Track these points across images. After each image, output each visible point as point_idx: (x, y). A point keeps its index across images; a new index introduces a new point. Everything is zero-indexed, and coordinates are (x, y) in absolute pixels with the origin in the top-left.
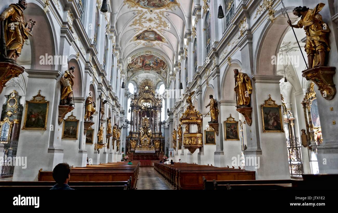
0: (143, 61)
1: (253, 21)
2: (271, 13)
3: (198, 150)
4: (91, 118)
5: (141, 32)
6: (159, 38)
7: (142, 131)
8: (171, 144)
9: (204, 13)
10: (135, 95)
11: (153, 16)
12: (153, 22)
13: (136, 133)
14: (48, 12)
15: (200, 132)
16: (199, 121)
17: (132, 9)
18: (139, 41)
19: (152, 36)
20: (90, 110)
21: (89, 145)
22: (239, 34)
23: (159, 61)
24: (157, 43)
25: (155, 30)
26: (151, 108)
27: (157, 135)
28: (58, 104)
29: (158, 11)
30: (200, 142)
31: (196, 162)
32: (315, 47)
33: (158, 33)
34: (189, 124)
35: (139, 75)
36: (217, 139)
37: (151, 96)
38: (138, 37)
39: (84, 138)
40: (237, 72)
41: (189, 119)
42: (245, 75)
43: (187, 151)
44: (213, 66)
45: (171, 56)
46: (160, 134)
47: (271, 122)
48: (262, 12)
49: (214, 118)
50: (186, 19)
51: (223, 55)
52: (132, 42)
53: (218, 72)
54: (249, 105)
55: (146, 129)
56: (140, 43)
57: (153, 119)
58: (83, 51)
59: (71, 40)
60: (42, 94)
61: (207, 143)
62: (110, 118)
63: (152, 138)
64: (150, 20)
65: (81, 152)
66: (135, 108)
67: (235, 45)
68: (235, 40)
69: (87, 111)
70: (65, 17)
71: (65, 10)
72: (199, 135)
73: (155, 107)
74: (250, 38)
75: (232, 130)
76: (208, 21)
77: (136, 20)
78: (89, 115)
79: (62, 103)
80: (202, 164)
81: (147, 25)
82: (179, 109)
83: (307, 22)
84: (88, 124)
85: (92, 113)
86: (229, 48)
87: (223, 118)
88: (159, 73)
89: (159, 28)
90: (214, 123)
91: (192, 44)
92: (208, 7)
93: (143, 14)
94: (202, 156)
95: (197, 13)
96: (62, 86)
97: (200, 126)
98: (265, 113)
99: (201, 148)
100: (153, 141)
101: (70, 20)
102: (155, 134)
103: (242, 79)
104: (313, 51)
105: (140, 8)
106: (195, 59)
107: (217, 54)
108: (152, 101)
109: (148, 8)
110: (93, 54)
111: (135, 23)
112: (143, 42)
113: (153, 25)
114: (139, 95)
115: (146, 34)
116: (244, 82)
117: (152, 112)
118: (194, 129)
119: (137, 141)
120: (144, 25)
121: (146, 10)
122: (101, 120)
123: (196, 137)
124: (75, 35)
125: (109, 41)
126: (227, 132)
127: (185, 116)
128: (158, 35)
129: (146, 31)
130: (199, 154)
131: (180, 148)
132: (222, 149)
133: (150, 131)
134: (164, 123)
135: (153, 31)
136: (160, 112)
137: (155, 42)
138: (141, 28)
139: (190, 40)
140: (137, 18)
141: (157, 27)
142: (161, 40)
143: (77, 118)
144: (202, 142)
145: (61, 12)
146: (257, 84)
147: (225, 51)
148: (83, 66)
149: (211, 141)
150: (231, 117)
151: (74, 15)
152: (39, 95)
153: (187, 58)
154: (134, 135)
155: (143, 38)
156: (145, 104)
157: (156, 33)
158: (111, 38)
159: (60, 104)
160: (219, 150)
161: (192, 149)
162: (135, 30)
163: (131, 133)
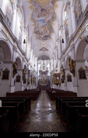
0: (42, 57)
1: (75, 42)
2: (80, 38)
3: (59, 85)
4: (25, 75)
5: (41, 48)
6: (47, 50)
7: (43, 79)
11: (44, 43)
13: (41, 80)
14: (8, 43)
15: (59, 79)
16: (59, 76)
17: (38, 41)
19: (44, 49)
20: (24, 73)
21: (25, 84)
22: (70, 46)
23: (47, 57)
24: (46, 52)
26: (45, 72)
27: (47, 80)
28: (12, 71)
29: (46, 41)
30: (60, 82)
31: (59, 89)
34: (56, 76)
36: (65, 81)
38: (40, 50)
39: (23, 82)
40: (70, 59)
42: (72, 60)
43: (56, 85)
44: (63, 58)
45: (51, 55)
46: (48, 79)
47: (82, 76)
48: (77, 39)
49: (63, 75)
50: (55, 43)
51: (66, 54)
53: (64, 59)
54: (74, 70)
56: (41, 52)
57: (46, 75)
58: (21, 55)
59: (17, 51)
60: (7, 68)
61: (62, 83)
62: (32, 75)
64: (44, 44)
65: (22, 86)
66: (40, 72)
68: (69, 49)
69: (23, 73)
70: (14, 44)
71: (14, 42)
72: (59, 80)
74: (74, 47)
78: (24, 74)
79: (14, 71)
80: (61, 90)
81: (43, 46)
84: (24, 77)
85: (25, 74)
86: (67, 52)
87: (66, 75)
90: (64, 76)
91: (57, 51)
94: (60, 87)
95: (58, 41)
96: (14, 66)
97: (59, 77)
98: (80, 73)
99: (60, 84)
100: (46, 82)
101: (16, 45)
105: (40, 41)
106: (58, 56)
107: (64, 53)
109: (43, 41)
110: (25, 56)
111: (39, 46)
113: (45, 46)
116: (72, 62)
118: (58, 78)
122: (29, 76)
124: (18, 50)
125: (31, 51)
126: (68, 79)
129: (43, 48)
130: (60, 86)
131: (54, 84)
133: (45, 79)
134: (50, 76)
136: (48, 73)
139: (56, 50)
140: (40, 44)
143: (20, 76)
145: (13, 43)
146: (76, 63)
148: (21, 59)
149: (63, 82)
150: (69, 74)
151: (17, 44)
152: (6, 69)
153: (55, 56)
155: (42, 50)
157: (46, 48)
158: (31, 50)
159: (13, 71)
160: (66, 85)
161: (57, 85)
163: (39, 79)
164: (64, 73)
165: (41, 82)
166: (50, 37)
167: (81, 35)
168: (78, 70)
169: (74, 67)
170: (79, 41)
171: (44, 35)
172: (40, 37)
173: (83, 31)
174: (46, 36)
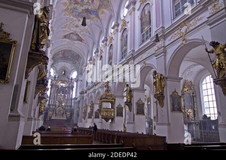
0: (63, 54)
1: (167, 42)
2: (183, 40)
5: (68, 33)
6: (81, 40)
7: (57, 104)
8: (81, 115)
9: (122, 28)
10: (55, 78)
12: (79, 28)
13: (53, 105)
16: (113, 100)
17: (67, 16)
18: (65, 39)
19: (75, 37)
22: (156, 48)
23: (75, 55)
24: (78, 43)
25: (78, 33)
26: (65, 88)
30: (113, 115)
32: (223, 66)
33: (80, 36)
35: (59, 63)
37: (67, 79)
38: (65, 37)
40: (155, 73)
41: (107, 99)
46: (71, 106)
48: (176, 38)
49: (128, 100)
50: (105, 30)
52: (60, 39)
54: (163, 94)
55: (61, 103)
56: (65, 41)
57: (66, 95)
61: (118, 115)
63: (64, 109)
64: (77, 26)
66: (54, 87)
67: (150, 54)
73: (68, 87)
74: (165, 52)
75: (140, 108)
76: (125, 35)
77: (67, 25)
81: (73, 29)
82: (92, 90)
83: (218, 51)
87: (135, 101)
88: (74, 63)
89: (82, 33)
92: (126, 26)
93: (73, 22)
95: (116, 28)
98: (173, 100)
99: (113, 119)
100: (66, 111)
102: (67, 106)
103: (159, 77)
104: (220, 68)
105: (72, 17)
107: (134, 58)
108: (67, 83)
109: (78, 18)
111: (65, 27)
112: (67, 40)
113: (78, 30)
114: (58, 78)
115: (71, 35)
116: (160, 79)
117: (66, 90)
119: (53, 111)
120: (72, 29)
121: (76, 19)
123: (111, 111)
126: (138, 110)
127: (104, 97)
128: (80, 37)
129: (72, 33)
131: (90, 117)
132: (134, 120)
133: (63, 104)
135: (77, 34)
137: (76, 42)
138: (69, 30)
140: (68, 23)
141: (80, 32)
142: (81, 41)
144: (114, 115)
146: (168, 82)
147: (140, 57)
149: (120, 114)
150: (140, 100)
153: (101, 56)
154: (51, 107)
155: (69, 38)
156: (61, 84)
157: (78, 36)
160: (132, 121)
161: (107, 119)
162: (64, 31)
163: (49, 105)
164: (131, 97)
165: (54, 110)
166: (97, 16)
167: (185, 35)
168: (171, 95)
169: (163, 88)
170: (179, 44)
171: (86, 7)
172: (75, 8)
173: (191, 28)
174: (87, 10)
